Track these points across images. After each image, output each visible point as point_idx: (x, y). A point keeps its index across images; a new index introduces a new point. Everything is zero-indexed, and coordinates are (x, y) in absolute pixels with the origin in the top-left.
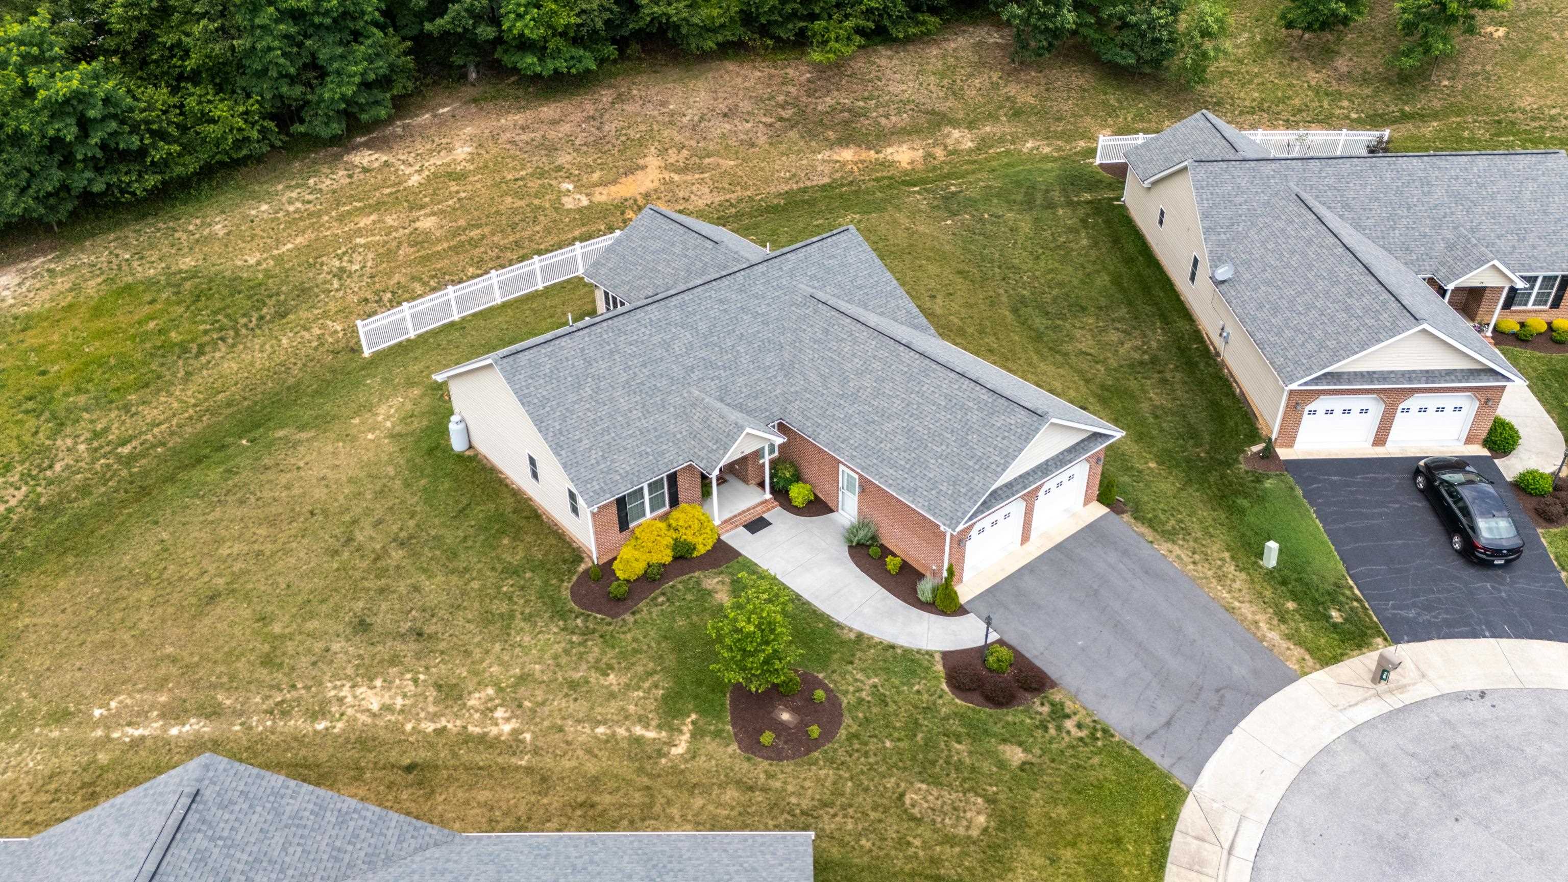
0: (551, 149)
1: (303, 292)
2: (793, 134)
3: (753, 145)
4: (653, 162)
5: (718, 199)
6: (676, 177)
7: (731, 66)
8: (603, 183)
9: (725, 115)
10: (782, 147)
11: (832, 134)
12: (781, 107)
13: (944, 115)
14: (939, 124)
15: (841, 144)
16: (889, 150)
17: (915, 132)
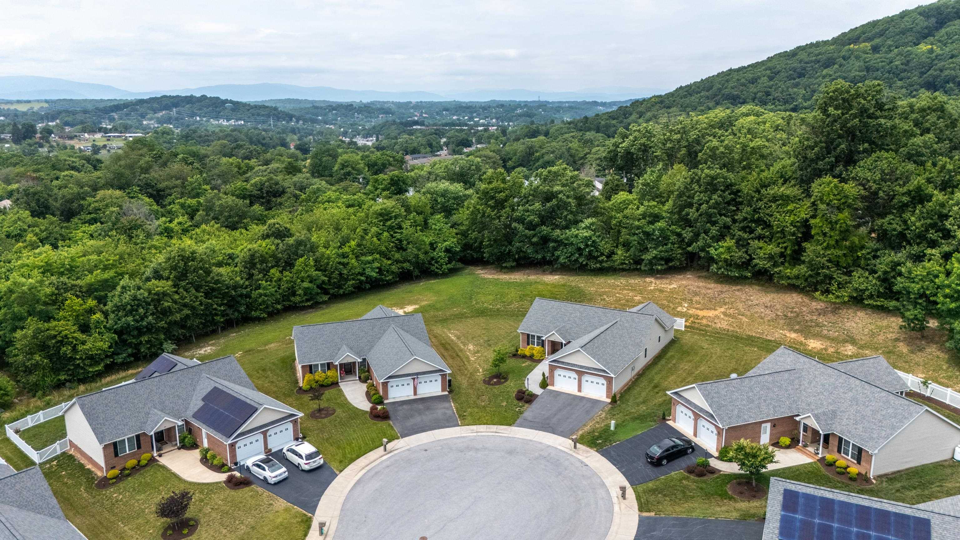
0: (696, 294)
1: (590, 300)
2: (782, 322)
3: (762, 318)
4: (722, 310)
5: (727, 327)
6: (722, 316)
7: (794, 295)
8: (697, 309)
9: (766, 307)
10: (772, 323)
11: (797, 327)
12: (792, 312)
13: (855, 340)
14: (847, 342)
15: (796, 331)
16: (811, 341)
17: (832, 340)
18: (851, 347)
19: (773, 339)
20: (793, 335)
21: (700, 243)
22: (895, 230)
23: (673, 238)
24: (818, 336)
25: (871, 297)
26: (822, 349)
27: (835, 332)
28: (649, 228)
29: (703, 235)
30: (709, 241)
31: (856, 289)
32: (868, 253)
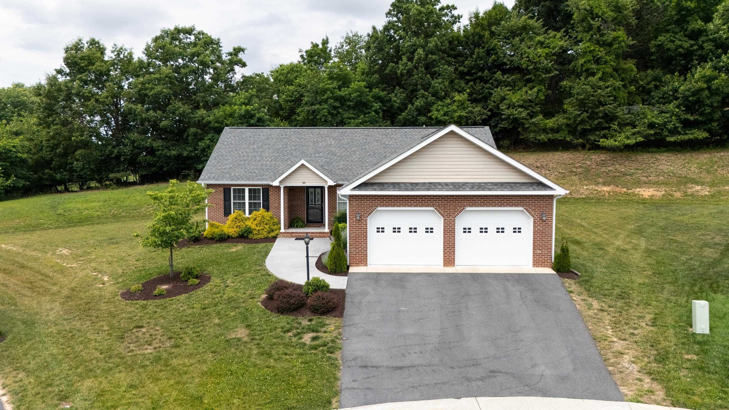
10: (562, 181)
11: (601, 180)
12: (575, 167)
13: (693, 179)
14: (686, 183)
15: (604, 184)
16: (638, 190)
17: (665, 184)
18: (699, 188)
19: (584, 196)
20: (606, 189)
21: (419, 103)
22: (681, 46)
23: (377, 105)
24: (639, 184)
25: (674, 132)
26: (664, 195)
27: (658, 176)
28: (344, 92)
29: (422, 91)
30: (431, 99)
31: (651, 126)
32: (648, 84)
